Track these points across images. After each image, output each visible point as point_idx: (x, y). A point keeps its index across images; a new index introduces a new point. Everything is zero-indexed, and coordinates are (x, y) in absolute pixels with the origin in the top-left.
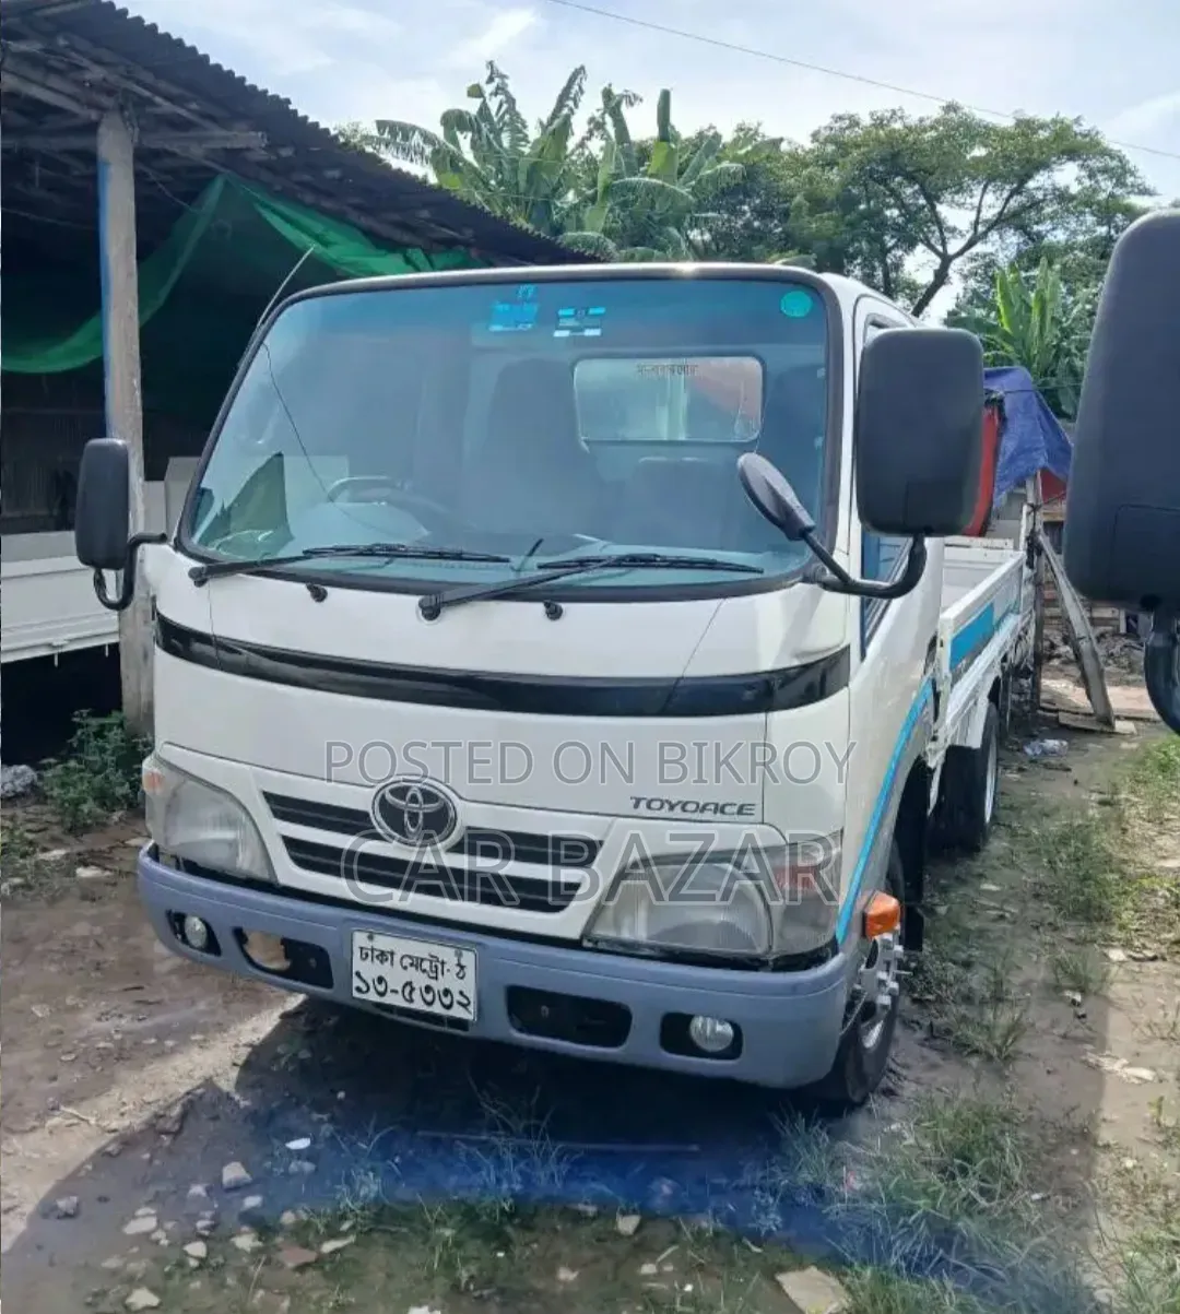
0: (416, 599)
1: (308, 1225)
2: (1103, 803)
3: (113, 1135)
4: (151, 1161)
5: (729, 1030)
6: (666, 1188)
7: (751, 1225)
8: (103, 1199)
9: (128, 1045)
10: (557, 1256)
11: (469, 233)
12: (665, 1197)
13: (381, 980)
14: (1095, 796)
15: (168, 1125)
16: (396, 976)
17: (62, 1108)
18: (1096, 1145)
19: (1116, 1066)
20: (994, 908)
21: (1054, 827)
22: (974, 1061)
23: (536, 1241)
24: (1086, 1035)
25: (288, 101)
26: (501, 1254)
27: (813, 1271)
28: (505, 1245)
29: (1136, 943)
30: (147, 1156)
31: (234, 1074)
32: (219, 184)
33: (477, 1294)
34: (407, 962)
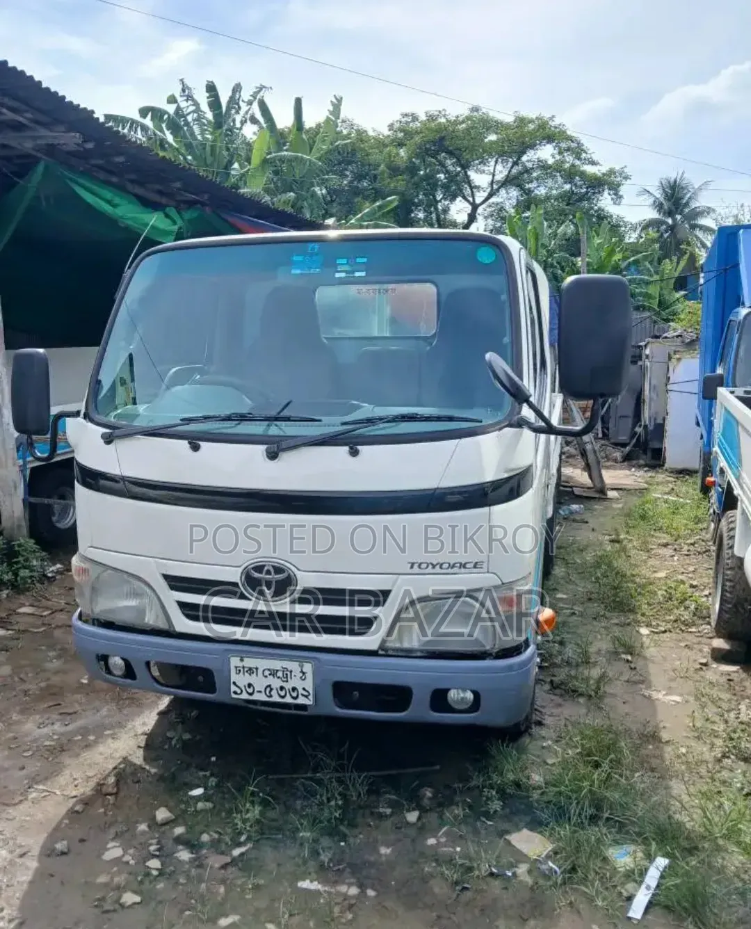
0: (263, 448)
1: (219, 841)
2: (612, 541)
3: (75, 799)
4: (105, 813)
5: (470, 696)
6: (429, 793)
7: (483, 809)
8: (82, 841)
9: (64, 740)
10: (376, 841)
11: (206, 197)
12: (430, 799)
13: (250, 685)
14: (607, 537)
15: (110, 790)
16: (259, 682)
17: (35, 787)
18: (660, 741)
19: (660, 696)
20: (567, 609)
21: (589, 557)
22: (581, 700)
23: (360, 833)
24: (640, 681)
25: (93, 112)
26: (342, 844)
27: (525, 832)
28: (344, 837)
29: (654, 623)
30: (102, 810)
31: (141, 753)
32: (40, 168)
33: (335, 869)
34: (267, 673)
